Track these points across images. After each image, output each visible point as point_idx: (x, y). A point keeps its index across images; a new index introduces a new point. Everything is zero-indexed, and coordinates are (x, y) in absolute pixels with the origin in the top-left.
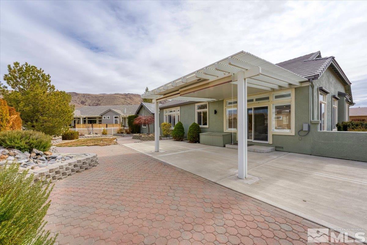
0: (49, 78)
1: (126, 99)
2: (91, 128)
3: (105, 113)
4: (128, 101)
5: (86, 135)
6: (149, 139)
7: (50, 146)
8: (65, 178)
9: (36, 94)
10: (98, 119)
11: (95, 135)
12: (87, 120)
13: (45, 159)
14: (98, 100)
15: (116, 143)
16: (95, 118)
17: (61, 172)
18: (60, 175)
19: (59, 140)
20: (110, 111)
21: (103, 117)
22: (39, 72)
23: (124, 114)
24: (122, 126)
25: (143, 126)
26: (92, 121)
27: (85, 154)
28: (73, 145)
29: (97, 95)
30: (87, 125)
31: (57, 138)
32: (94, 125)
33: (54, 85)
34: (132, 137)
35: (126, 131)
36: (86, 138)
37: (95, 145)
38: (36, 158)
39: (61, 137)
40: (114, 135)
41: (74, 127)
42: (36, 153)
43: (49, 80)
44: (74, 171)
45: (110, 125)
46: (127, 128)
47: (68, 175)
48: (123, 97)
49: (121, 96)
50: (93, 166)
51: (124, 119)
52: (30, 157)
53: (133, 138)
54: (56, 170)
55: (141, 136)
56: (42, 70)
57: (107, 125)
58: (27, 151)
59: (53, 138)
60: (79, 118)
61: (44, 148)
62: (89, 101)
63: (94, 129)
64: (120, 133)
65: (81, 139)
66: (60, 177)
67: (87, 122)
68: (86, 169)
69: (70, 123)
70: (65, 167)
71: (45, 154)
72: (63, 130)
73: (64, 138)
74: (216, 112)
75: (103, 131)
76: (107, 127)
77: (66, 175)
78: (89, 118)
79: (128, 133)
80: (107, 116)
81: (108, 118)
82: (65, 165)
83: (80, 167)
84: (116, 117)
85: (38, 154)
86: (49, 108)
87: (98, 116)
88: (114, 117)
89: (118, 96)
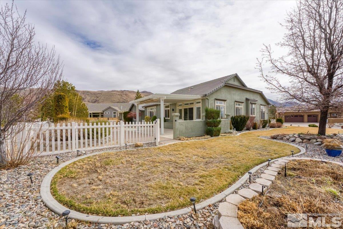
1: (122, 96)
3: (106, 110)
4: (124, 98)
10: (101, 114)
14: (96, 96)
16: (98, 113)
20: (110, 108)
21: (105, 112)
23: (121, 110)
24: (119, 119)
25: (134, 118)
26: (96, 115)
29: (95, 92)
30: (93, 118)
45: (110, 119)
46: (123, 121)
48: (119, 93)
49: (118, 93)
51: (121, 114)
57: (108, 118)
62: (88, 98)
67: (92, 116)
74: (173, 110)
76: (108, 120)
78: (93, 113)
81: (109, 113)
84: (114, 113)
87: (101, 111)
88: (113, 113)
89: (115, 93)
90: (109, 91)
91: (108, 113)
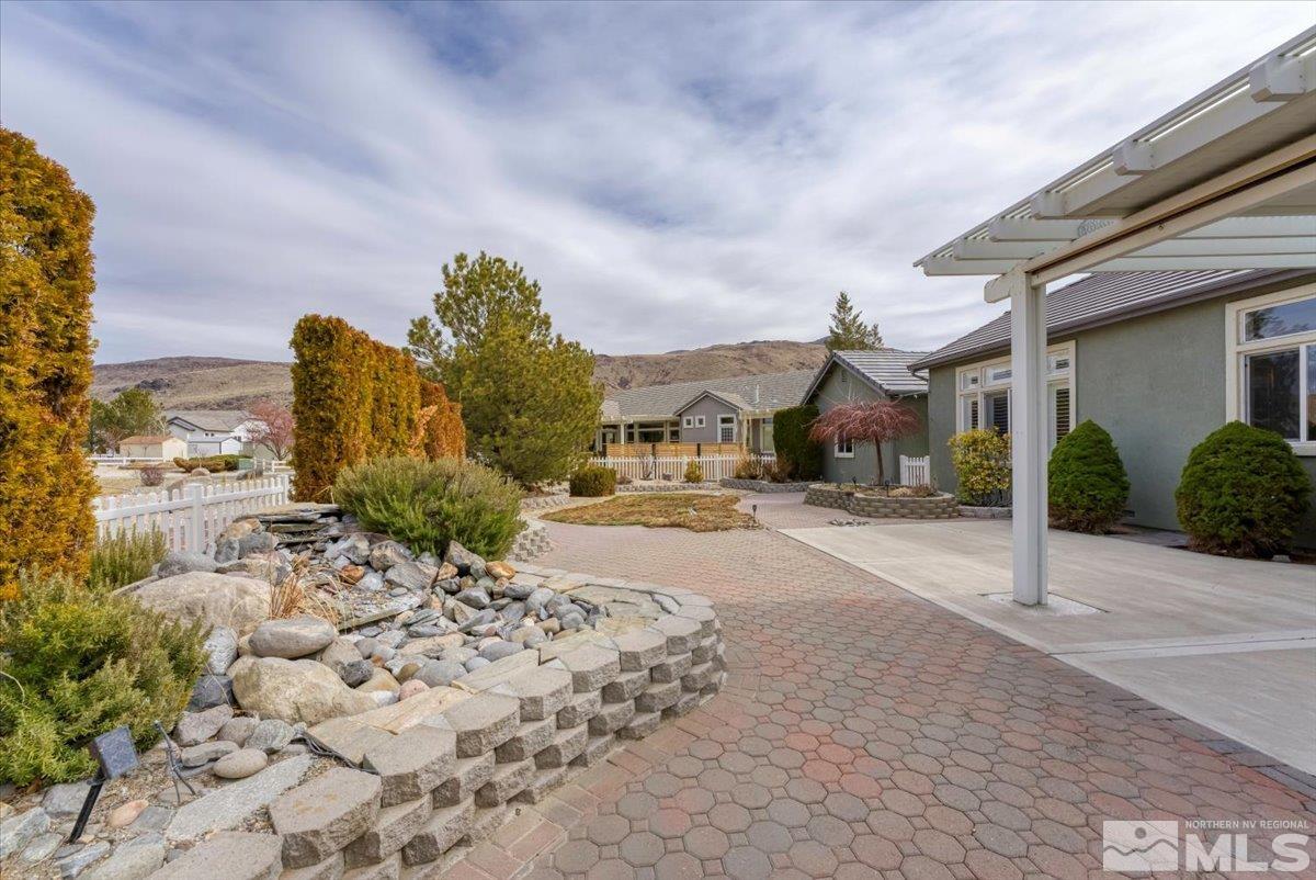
0: (536, 295)
1: (745, 362)
2: (651, 459)
3: (691, 407)
4: (751, 369)
5: (638, 483)
6: (894, 511)
7: (512, 533)
8: (551, 787)
9: (502, 343)
10: (669, 429)
11: (663, 483)
12: (636, 431)
13: (486, 600)
14: (662, 370)
15: (750, 524)
16: (660, 424)
17: (529, 750)
18: (521, 773)
19: (559, 496)
20: (706, 397)
21: (685, 419)
22: (511, 276)
23: (756, 407)
24: (750, 452)
25: (836, 448)
26: (649, 434)
27: (651, 593)
28: (599, 516)
29: (661, 357)
30: (638, 445)
31: (556, 488)
32: (659, 446)
33: (549, 314)
34: (802, 497)
35: (767, 468)
36: (635, 493)
37: (673, 525)
38: (455, 587)
39: (566, 485)
40: (724, 484)
41: (603, 454)
42: (457, 566)
43: (535, 301)
44: (603, 733)
45: (707, 448)
46: (770, 458)
47: (571, 764)
48: (736, 354)
49: (731, 354)
50: (703, 692)
51: (756, 424)
52: (435, 580)
53: (806, 502)
54: (501, 737)
55: (849, 494)
56: (518, 269)
57: (699, 445)
58: (430, 550)
59: (546, 489)
60: (615, 427)
61: (492, 539)
62: (640, 377)
63: (660, 460)
64: (746, 477)
65: (622, 494)
66: (522, 787)
67: (636, 436)
68: (668, 713)
69: (592, 439)
70: (549, 706)
71: (488, 573)
72: (575, 463)
73: (578, 489)
75: (686, 467)
76: (699, 455)
77: (559, 765)
78: (642, 425)
79: (775, 479)
80: (697, 418)
81: (702, 422)
82: (553, 695)
83: (637, 699)
84: (724, 421)
85: (464, 571)
86: (533, 389)
87: (670, 416)
88: (719, 420)
89: (721, 353)
90: (703, 350)
91: (697, 423)
